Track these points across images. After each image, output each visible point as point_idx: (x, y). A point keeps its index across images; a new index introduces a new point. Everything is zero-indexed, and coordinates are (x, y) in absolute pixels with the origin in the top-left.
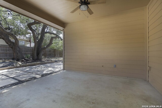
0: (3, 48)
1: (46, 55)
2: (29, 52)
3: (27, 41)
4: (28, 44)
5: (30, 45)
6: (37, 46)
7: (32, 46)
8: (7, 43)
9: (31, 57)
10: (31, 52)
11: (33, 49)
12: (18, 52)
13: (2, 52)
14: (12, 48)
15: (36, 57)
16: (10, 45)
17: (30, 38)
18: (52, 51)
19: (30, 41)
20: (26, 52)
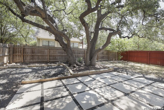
0: (59, 50)
1: (99, 57)
2: (81, 55)
3: (80, 43)
4: (81, 46)
5: (83, 47)
6: (90, 47)
7: (84, 48)
8: (61, 45)
9: (83, 60)
10: (83, 55)
11: (85, 51)
12: (70, 55)
13: (59, 55)
14: (65, 50)
15: (89, 62)
16: (63, 47)
17: (82, 40)
18: (105, 53)
19: (82, 43)
20: (79, 55)
